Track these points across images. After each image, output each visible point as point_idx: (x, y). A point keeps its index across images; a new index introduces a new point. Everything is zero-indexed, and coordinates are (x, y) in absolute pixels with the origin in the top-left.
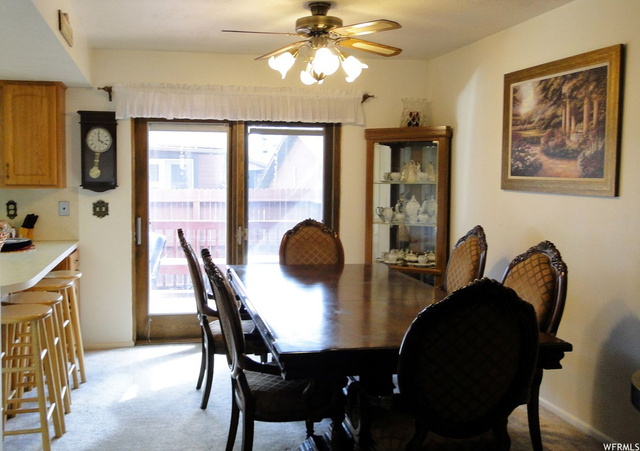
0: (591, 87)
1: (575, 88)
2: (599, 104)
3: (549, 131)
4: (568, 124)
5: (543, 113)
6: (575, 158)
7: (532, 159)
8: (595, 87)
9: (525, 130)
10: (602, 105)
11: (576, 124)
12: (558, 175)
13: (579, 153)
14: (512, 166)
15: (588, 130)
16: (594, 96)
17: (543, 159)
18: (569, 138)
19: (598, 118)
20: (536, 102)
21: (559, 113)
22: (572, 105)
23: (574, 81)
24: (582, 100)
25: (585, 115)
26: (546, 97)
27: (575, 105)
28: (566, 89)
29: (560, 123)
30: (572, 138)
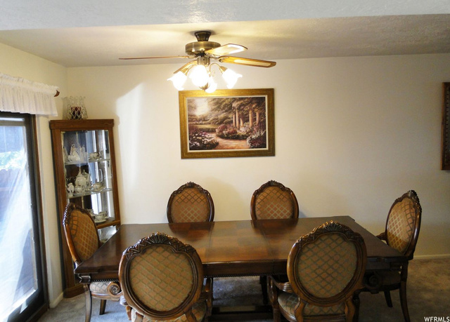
0: (254, 106)
1: (241, 105)
2: (260, 114)
3: (222, 125)
4: (237, 122)
5: (217, 116)
6: (245, 139)
7: (208, 140)
8: (256, 106)
9: (201, 124)
10: (262, 115)
11: (244, 123)
12: (233, 148)
13: (247, 137)
14: (190, 144)
15: (253, 126)
16: (256, 110)
17: (219, 140)
18: (239, 129)
19: (259, 121)
20: (210, 109)
21: (230, 116)
22: (240, 113)
23: (242, 101)
24: (248, 111)
25: (250, 119)
26: (219, 107)
27: (243, 113)
28: (235, 105)
29: (232, 122)
30: (241, 129)
